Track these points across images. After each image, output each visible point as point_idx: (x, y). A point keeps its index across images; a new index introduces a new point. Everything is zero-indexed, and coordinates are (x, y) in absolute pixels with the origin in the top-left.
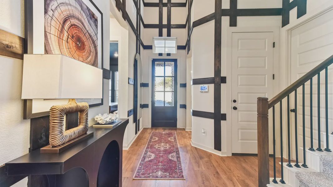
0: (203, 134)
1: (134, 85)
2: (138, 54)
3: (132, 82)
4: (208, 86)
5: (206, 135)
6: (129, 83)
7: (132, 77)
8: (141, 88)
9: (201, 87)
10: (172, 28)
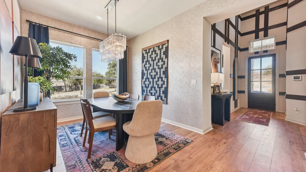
0: (296, 112)
1: (233, 78)
2: (236, 58)
3: (232, 76)
4: (301, 76)
5: (299, 112)
6: (230, 77)
7: (232, 73)
8: (238, 80)
9: (294, 77)
10: (270, 29)
